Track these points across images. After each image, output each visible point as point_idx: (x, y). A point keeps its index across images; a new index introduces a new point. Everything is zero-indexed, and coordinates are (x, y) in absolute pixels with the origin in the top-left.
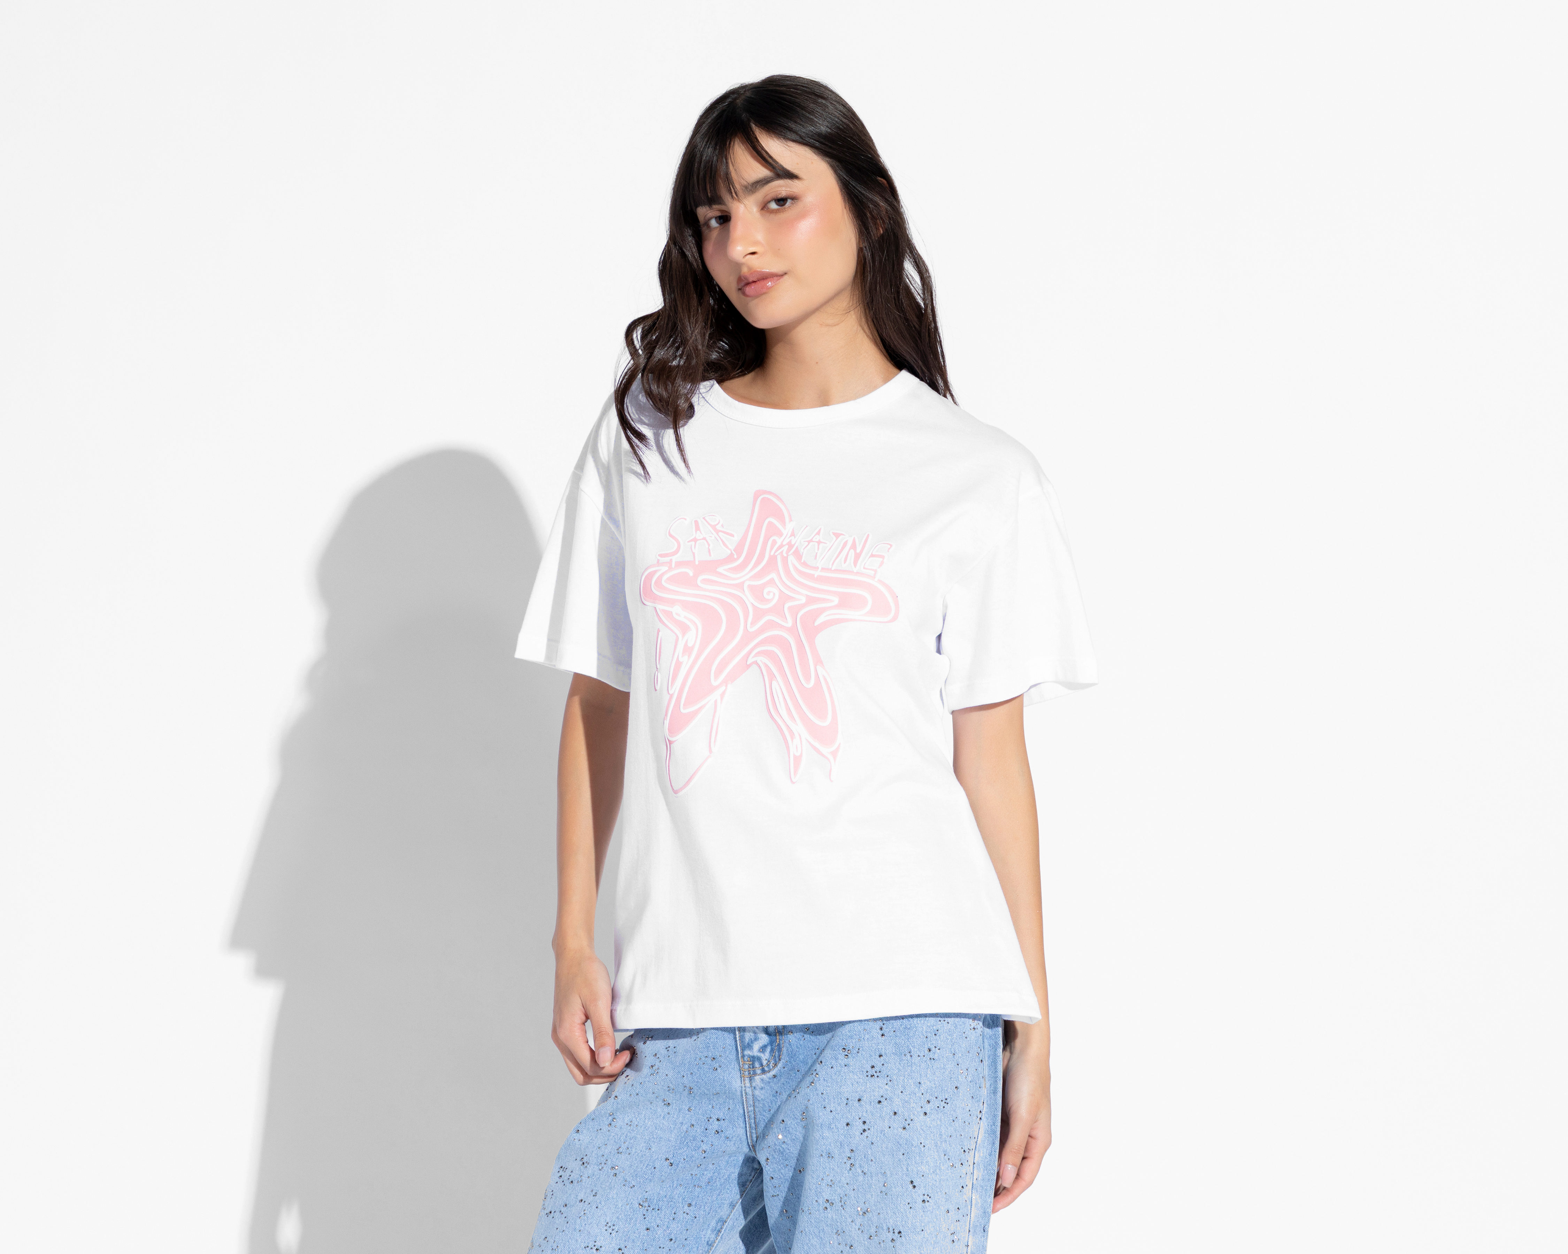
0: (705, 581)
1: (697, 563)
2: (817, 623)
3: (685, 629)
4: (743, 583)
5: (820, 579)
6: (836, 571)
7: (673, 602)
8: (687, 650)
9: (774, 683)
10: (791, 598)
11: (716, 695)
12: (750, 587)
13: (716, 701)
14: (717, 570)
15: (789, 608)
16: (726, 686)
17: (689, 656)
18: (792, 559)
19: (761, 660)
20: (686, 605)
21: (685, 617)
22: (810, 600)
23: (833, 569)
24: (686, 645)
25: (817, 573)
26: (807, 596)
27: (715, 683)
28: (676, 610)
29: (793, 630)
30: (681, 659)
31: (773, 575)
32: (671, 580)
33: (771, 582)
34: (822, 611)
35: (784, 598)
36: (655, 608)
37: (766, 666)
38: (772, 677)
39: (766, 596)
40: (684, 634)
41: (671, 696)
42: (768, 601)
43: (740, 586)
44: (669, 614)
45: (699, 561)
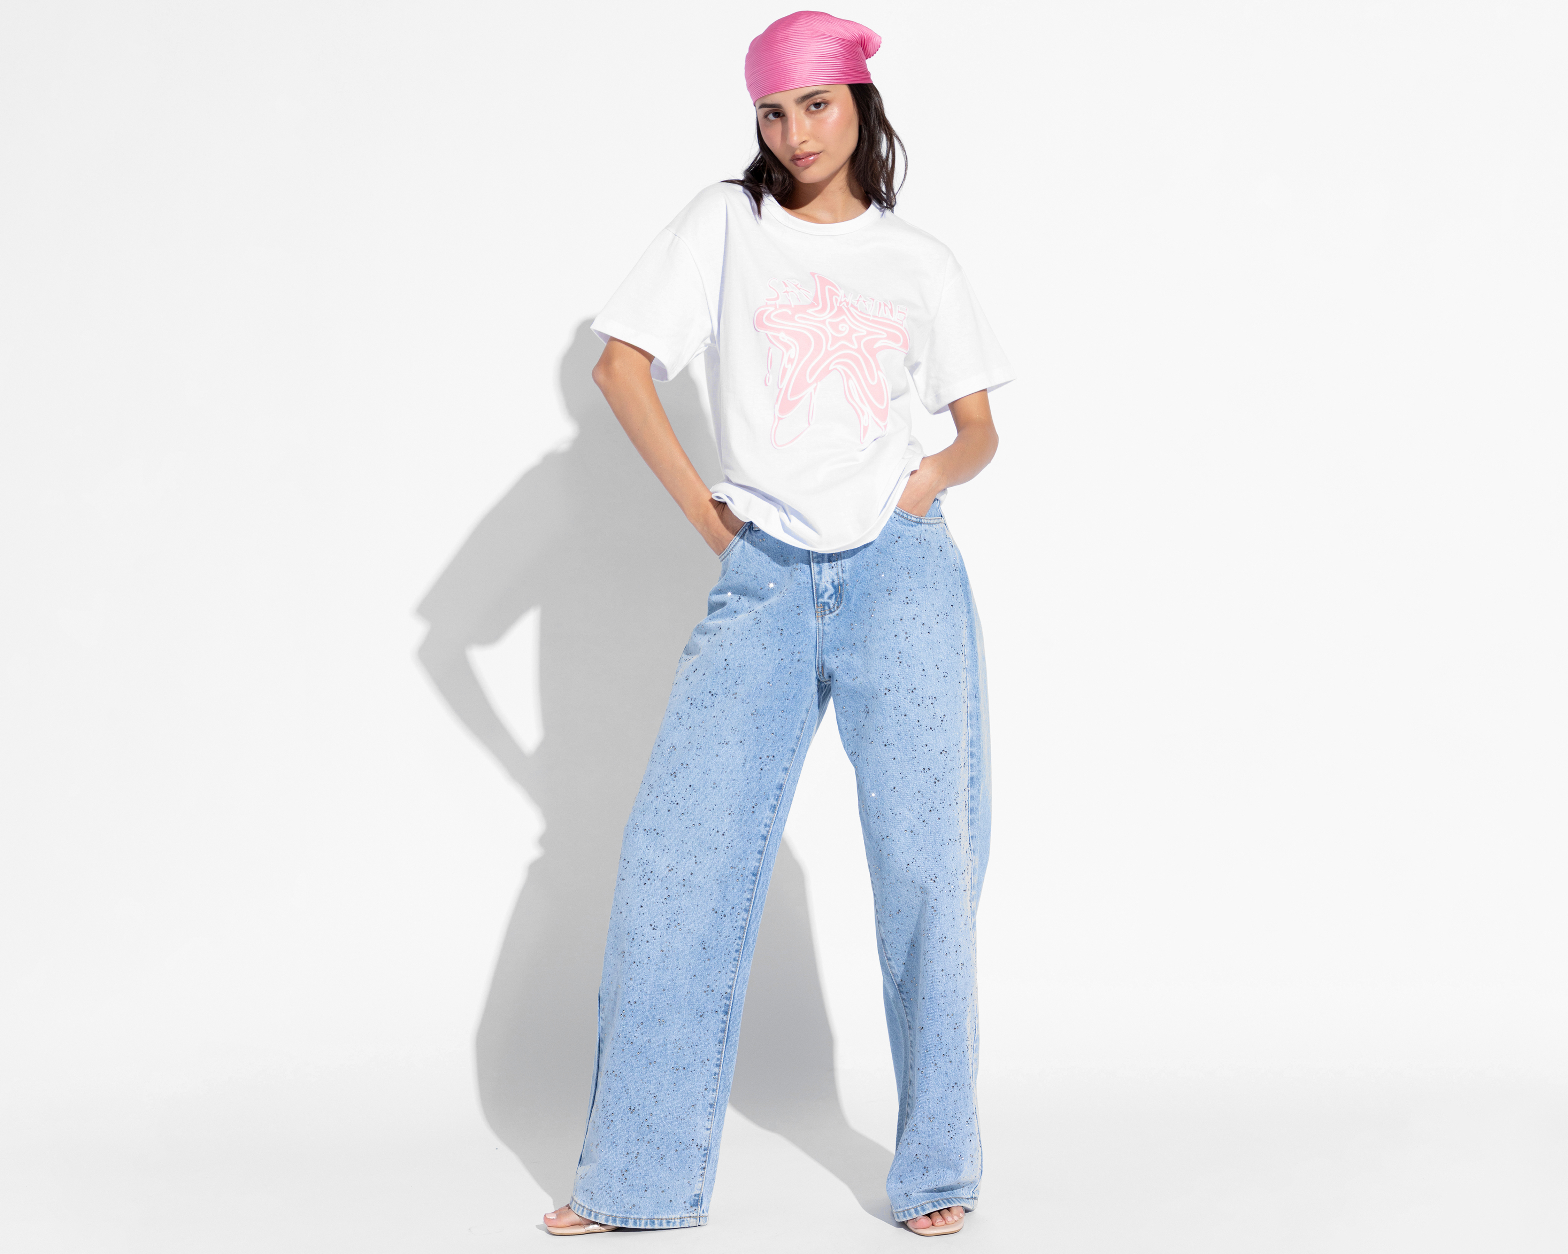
0: (799, 318)
1: (793, 306)
2: (876, 346)
3: (788, 347)
4: (825, 320)
5: (873, 321)
6: (881, 318)
7: (779, 330)
8: (790, 361)
9: (850, 381)
10: (856, 331)
11: (811, 389)
12: (829, 323)
13: (811, 393)
14: (807, 311)
15: (856, 337)
16: (817, 383)
17: (792, 364)
18: (851, 309)
19: (839, 367)
20: (788, 333)
21: (788, 340)
22: (869, 333)
23: (879, 316)
24: (789, 358)
25: (871, 318)
26: (867, 331)
27: (809, 381)
28: (782, 335)
29: (859, 351)
30: (786, 367)
31: (844, 317)
32: (776, 316)
33: (843, 321)
34: (877, 340)
35: (852, 331)
36: (766, 334)
37: (844, 370)
38: (848, 377)
39: (840, 329)
40: (787, 350)
41: (781, 390)
42: (842, 332)
43: (823, 322)
44: (777, 338)
45: (794, 305)
